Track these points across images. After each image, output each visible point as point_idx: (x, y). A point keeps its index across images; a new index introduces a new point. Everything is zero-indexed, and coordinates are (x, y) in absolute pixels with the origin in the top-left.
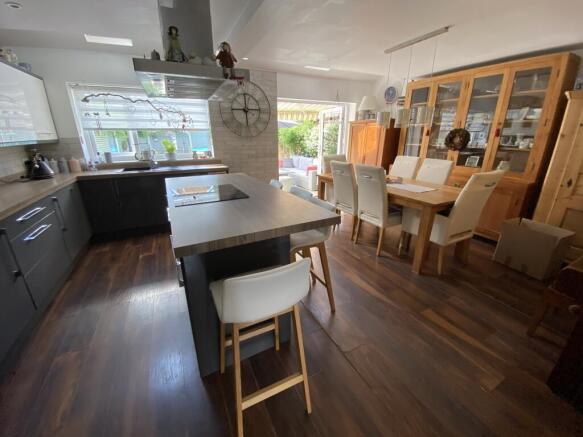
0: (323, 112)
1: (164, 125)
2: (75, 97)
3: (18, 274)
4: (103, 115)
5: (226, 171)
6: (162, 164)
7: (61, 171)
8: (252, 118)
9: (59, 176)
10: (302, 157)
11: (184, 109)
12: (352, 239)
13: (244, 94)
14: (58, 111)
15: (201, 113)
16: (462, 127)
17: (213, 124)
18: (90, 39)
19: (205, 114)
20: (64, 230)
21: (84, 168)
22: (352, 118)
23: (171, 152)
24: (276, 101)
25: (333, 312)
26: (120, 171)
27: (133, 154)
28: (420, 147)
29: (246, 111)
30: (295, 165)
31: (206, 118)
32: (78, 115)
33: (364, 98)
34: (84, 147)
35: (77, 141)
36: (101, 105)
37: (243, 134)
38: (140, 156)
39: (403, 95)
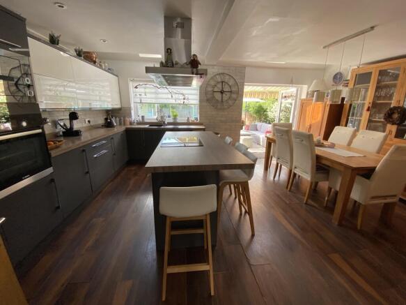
0: (282, 92)
1: (173, 101)
2: (131, 85)
3: (87, 172)
4: (143, 96)
5: (204, 130)
6: (169, 124)
7: (120, 124)
8: (226, 97)
9: (118, 127)
10: (264, 124)
11: (184, 92)
12: (287, 187)
13: (222, 82)
14: (123, 93)
15: (194, 94)
16: (401, 105)
17: (201, 101)
18: (141, 55)
19: (197, 95)
20: (114, 154)
21: (131, 124)
22: (304, 97)
23: (175, 117)
24: (243, 86)
25: (253, 235)
26: (147, 126)
27: (155, 117)
28: (360, 120)
29: (222, 92)
30: (258, 129)
31: (197, 97)
32: (132, 95)
33: (315, 81)
34: (133, 112)
35: (130, 109)
36: (142, 90)
37: (219, 107)
38: (159, 118)
39: (349, 78)
